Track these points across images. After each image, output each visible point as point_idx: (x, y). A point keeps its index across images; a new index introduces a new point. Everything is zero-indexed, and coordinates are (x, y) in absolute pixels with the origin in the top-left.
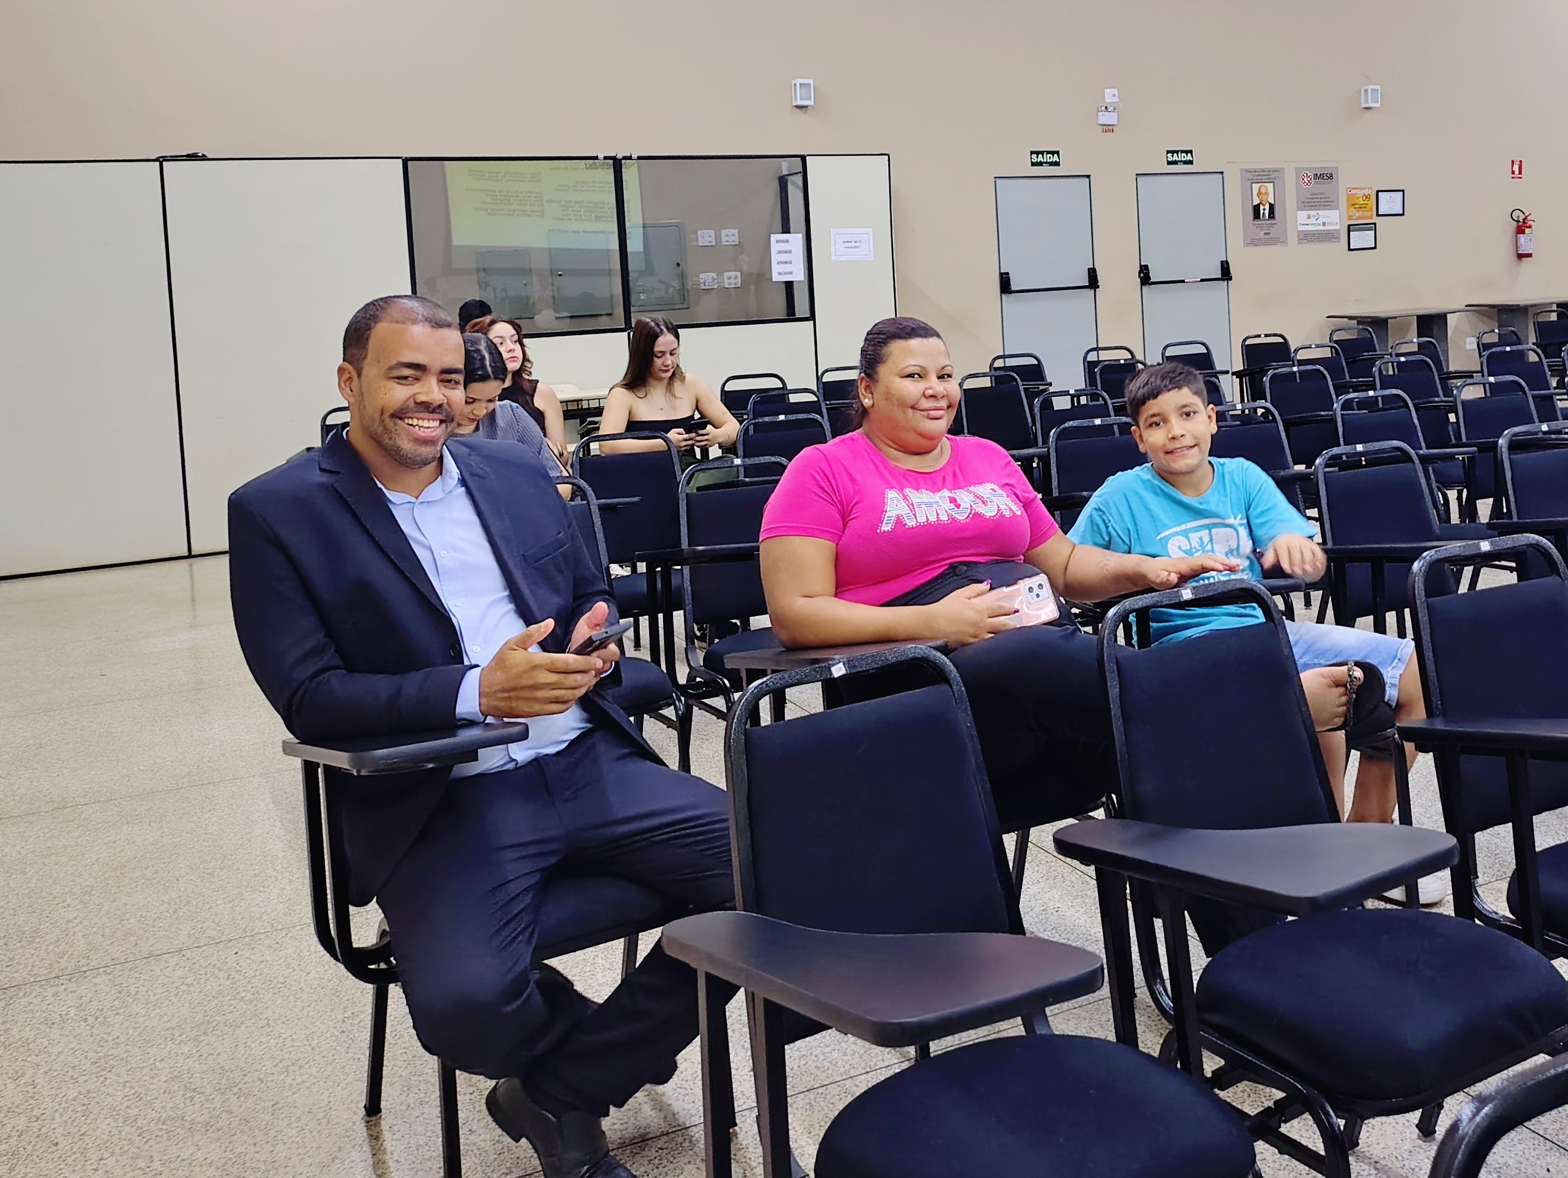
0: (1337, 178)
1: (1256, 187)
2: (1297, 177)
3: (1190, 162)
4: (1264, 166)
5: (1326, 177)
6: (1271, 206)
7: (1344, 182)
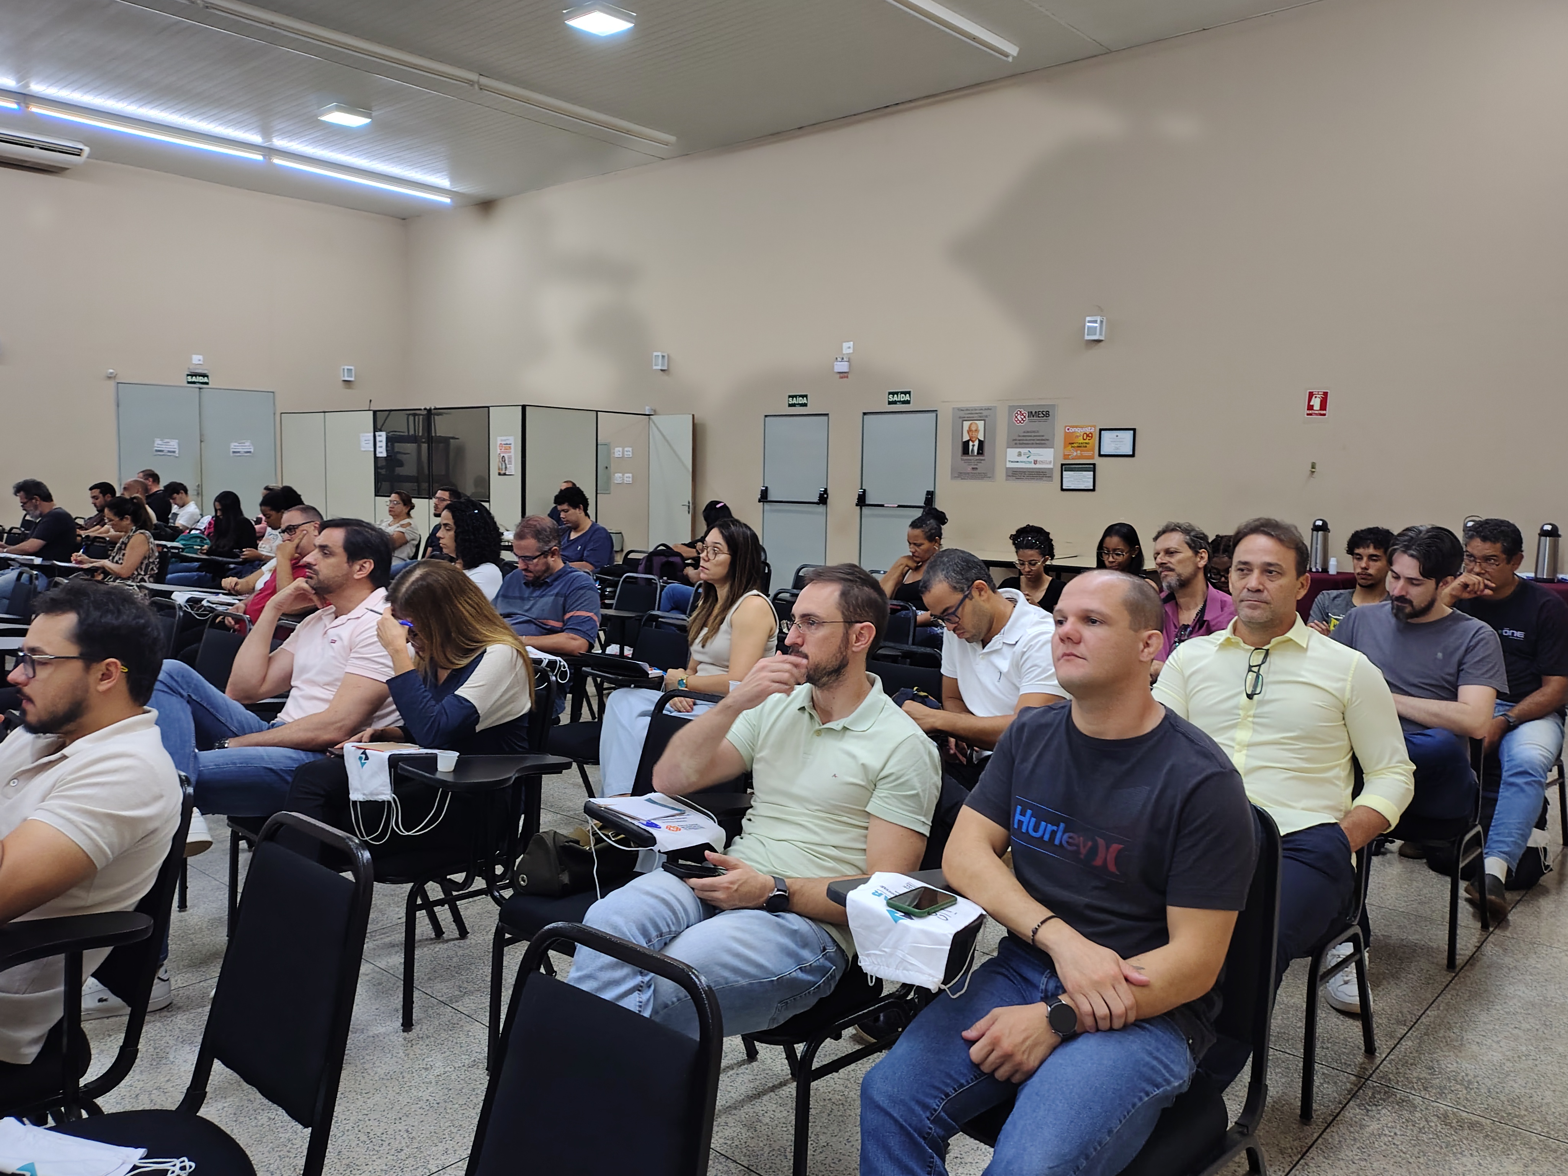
0: (1054, 415)
1: (966, 424)
2: (1010, 415)
3: (908, 402)
4: (975, 405)
5: (1042, 414)
6: (981, 443)
7: (1062, 422)
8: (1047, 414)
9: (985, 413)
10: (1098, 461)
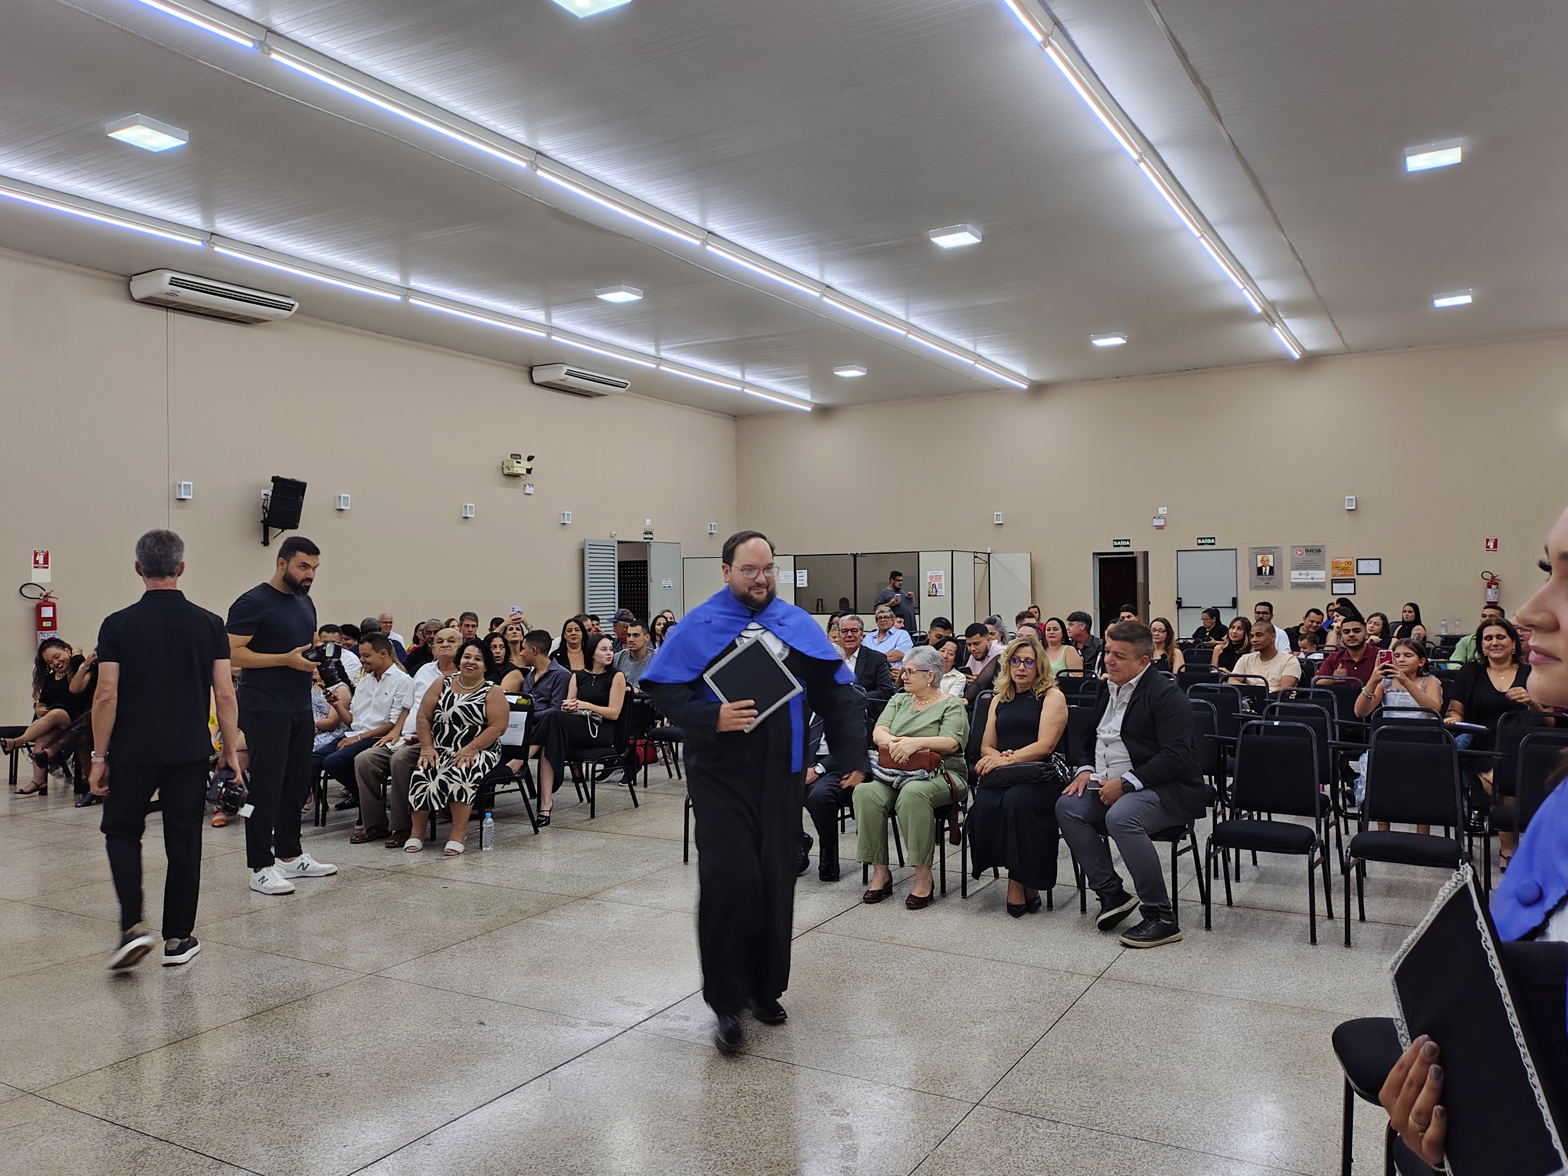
0: (1324, 551)
1: (1260, 557)
2: (1292, 551)
3: (1213, 544)
4: (1266, 546)
5: (1315, 551)
6: (1271, 568)
7: (1330, 555)
8: (1319, 551)
9: (1273, 550)
10: (1356, 577)
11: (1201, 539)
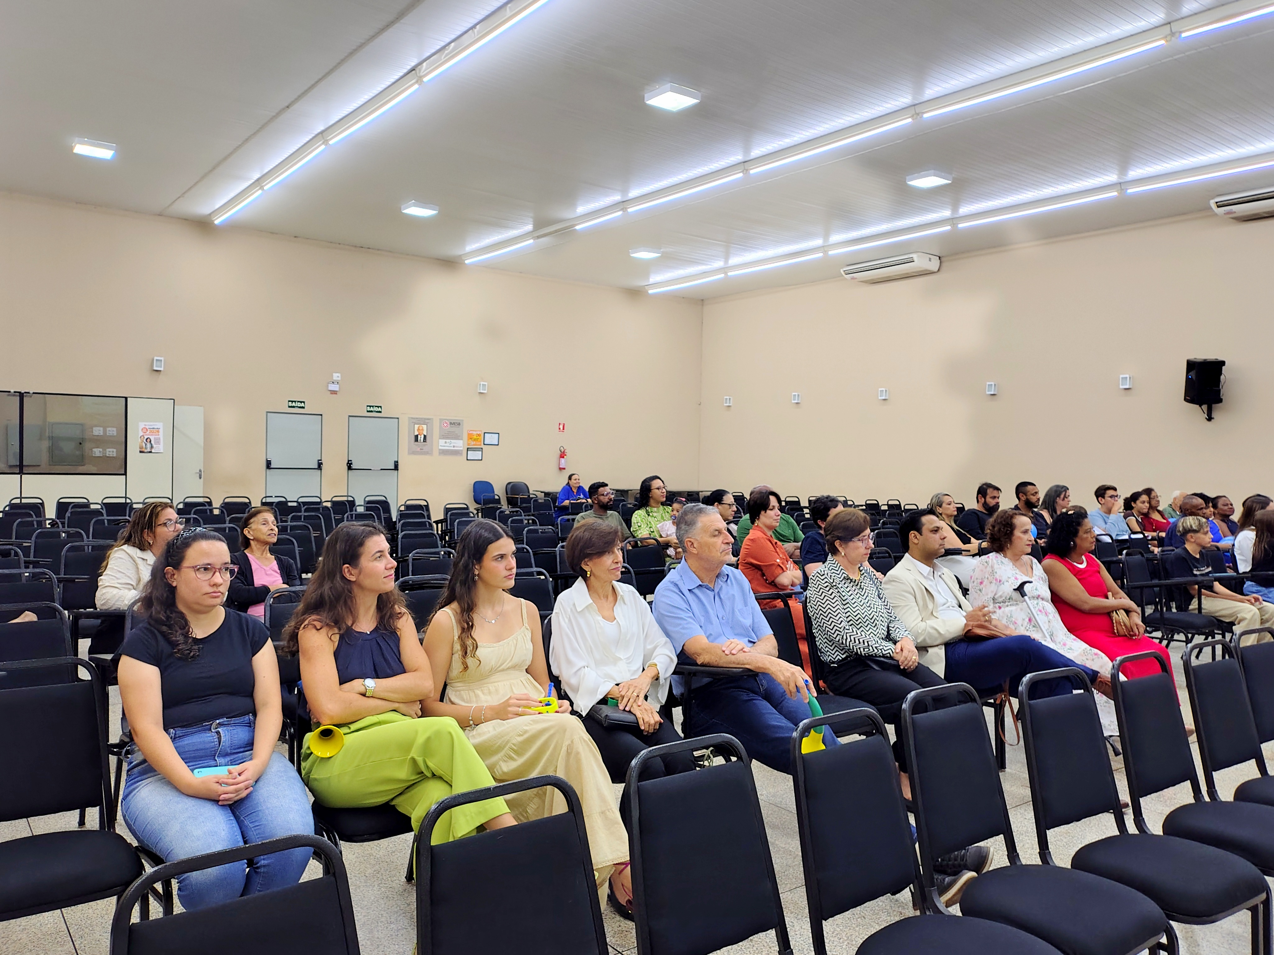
0: (462, 425)
1: (416, 426)
2: (440, 423)
3: (380, 412)
5: (456, 424)
6: (425, 436)
7: (466, 428)
8: (459, 424)
10: (483, 446)
11: (370, 406)
